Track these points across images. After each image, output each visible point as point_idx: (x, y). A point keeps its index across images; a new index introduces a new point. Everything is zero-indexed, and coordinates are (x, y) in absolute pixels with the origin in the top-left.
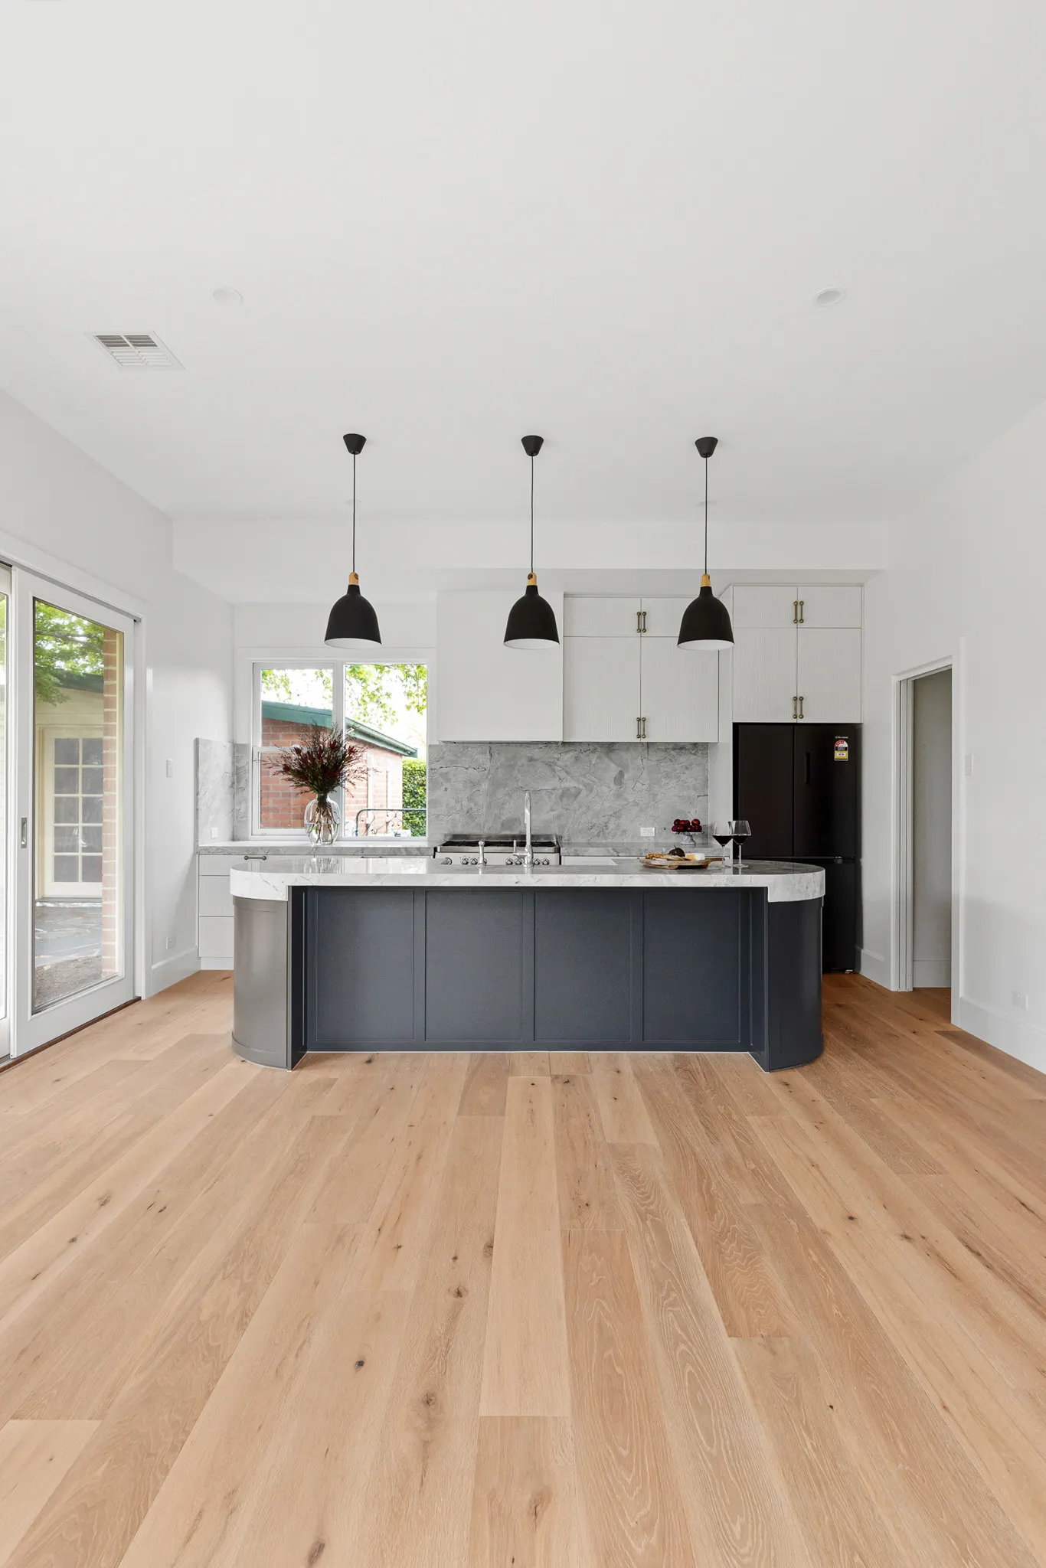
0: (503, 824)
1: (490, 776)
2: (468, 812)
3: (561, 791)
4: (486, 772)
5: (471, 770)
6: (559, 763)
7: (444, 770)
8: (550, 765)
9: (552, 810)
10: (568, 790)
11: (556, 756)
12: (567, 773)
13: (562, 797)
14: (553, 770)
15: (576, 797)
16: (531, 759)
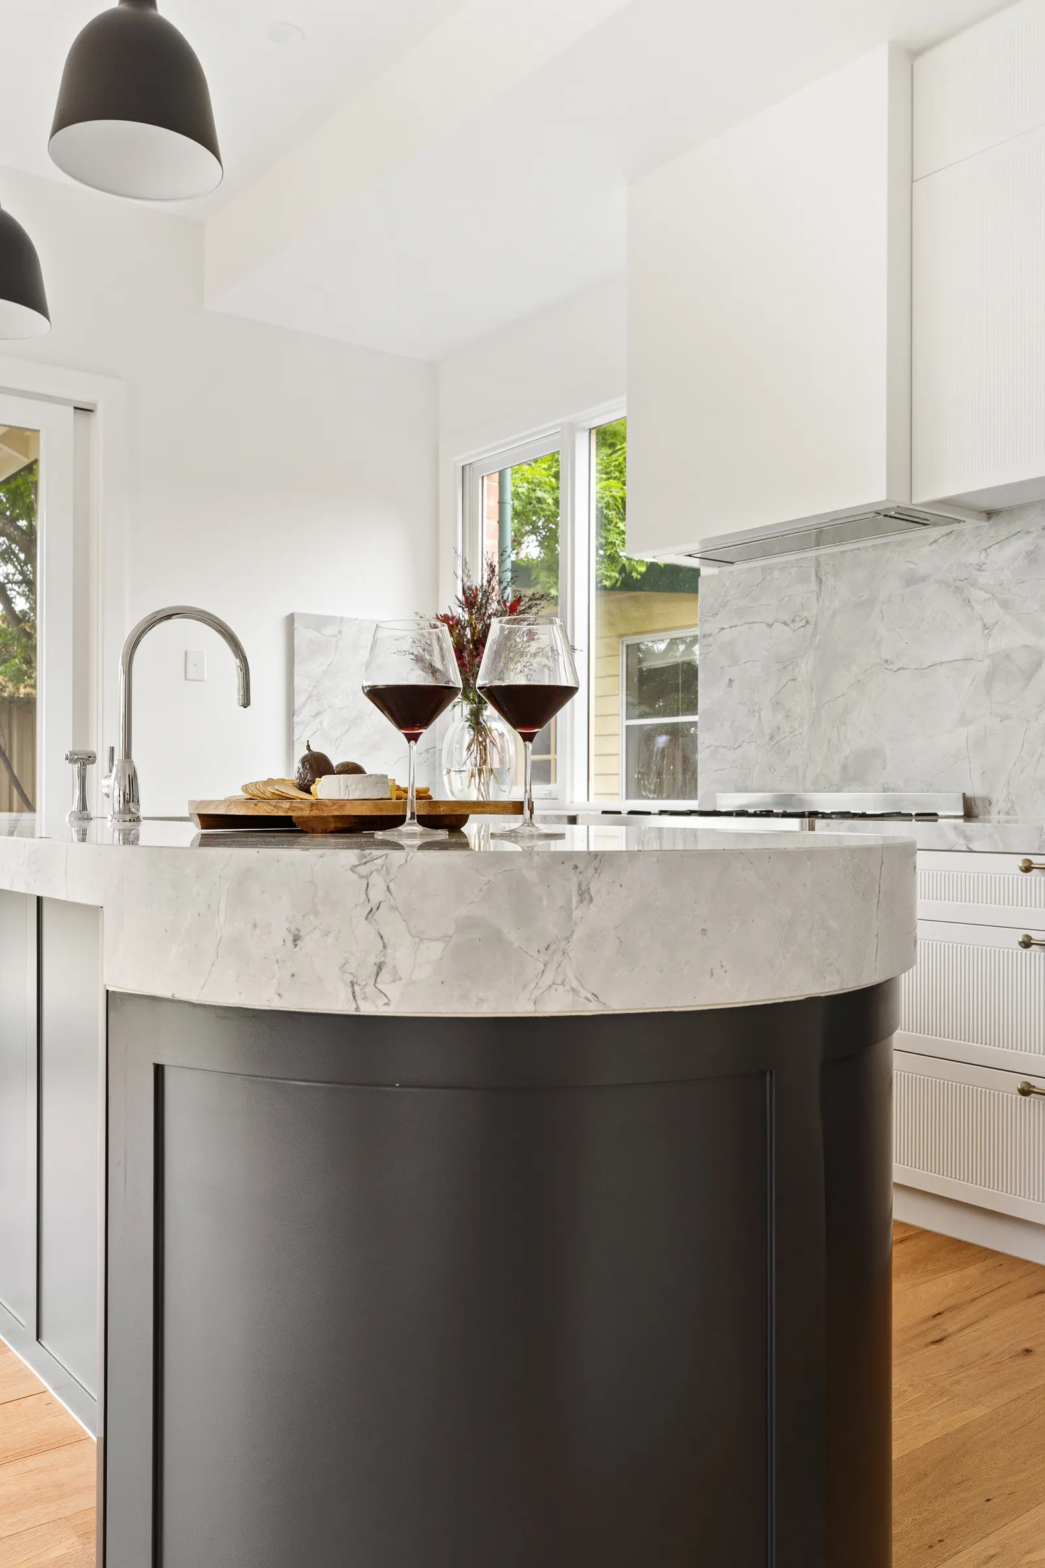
0: (845, 768)
1: (816, 641)
2: (772, 738)
3: (987, 662)
4: (810, 627)
5: (778, 627)
6: (983, 578)
7: (727, 635)
8: (959, 588)
9: (964, 721)
10: (1008, 657)
11: (974, 558)
12: (1005, 604)
13: (990, 678)
14: (968, 601)
15: (1029, 679)
16: (911, 580)
